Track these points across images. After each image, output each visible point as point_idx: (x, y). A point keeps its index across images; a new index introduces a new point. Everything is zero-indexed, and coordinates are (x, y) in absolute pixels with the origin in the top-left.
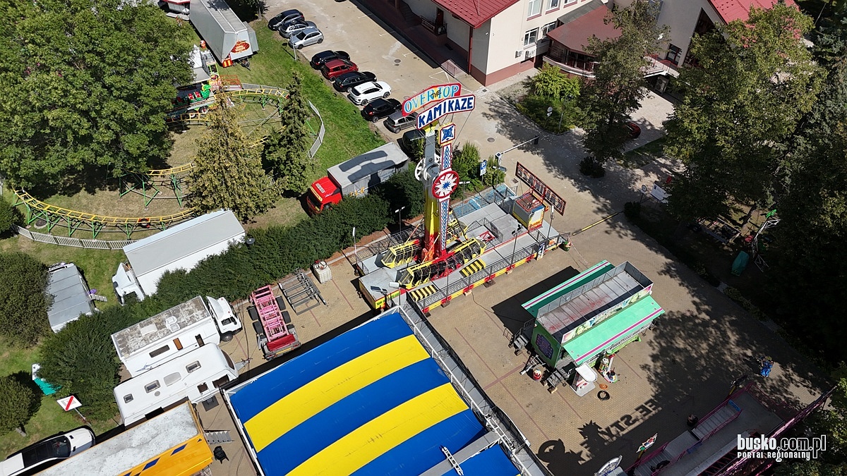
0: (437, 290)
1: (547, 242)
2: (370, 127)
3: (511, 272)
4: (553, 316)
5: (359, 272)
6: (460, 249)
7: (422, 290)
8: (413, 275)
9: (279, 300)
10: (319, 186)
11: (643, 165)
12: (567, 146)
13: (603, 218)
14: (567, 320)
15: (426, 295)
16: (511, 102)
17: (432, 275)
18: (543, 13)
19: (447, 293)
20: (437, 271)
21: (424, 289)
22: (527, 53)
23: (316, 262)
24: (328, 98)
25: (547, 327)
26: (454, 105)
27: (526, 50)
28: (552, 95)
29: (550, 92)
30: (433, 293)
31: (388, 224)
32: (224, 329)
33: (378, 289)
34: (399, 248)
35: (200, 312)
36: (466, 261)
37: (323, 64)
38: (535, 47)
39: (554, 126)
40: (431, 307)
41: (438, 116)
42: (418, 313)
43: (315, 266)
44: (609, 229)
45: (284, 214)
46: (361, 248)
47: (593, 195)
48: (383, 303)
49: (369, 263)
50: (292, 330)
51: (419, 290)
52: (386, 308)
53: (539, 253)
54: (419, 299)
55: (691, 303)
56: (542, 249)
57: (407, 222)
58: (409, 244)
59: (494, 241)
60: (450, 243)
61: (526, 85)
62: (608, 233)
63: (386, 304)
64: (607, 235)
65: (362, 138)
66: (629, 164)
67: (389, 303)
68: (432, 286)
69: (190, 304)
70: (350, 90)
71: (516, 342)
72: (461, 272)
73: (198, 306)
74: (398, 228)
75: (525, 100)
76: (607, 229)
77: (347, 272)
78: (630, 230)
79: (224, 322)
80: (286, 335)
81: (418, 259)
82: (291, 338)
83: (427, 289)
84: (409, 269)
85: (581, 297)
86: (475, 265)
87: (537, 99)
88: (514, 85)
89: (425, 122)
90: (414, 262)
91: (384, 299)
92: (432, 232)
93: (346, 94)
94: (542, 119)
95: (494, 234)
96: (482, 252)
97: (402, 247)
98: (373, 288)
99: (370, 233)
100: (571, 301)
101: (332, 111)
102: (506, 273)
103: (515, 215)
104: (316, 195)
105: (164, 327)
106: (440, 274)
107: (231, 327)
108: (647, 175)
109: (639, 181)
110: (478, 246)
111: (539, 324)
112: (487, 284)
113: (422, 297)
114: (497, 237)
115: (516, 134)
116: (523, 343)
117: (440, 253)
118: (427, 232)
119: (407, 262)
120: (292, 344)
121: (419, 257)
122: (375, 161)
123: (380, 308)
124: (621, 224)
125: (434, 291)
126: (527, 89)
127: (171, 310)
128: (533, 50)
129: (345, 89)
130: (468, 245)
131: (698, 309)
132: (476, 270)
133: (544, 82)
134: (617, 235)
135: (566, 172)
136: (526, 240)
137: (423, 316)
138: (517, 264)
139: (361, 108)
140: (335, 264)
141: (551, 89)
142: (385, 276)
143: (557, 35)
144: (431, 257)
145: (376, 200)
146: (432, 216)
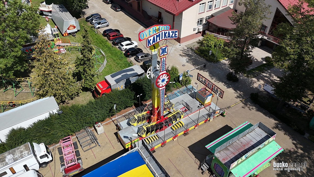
0: (159, 138)
1: (214, 112)
2: (128, 60)
3: (197, 128)
4: (223, 153)
5: (119, 128)
6: (171, 116)
7: (151, 138)
8: (146, 130)
9: (75, 144)
10: (100, 85)
11: (256, 76)
12: (219, 68)
13: (241, 101)
14: (231, 155)
15: (153, 140)
16: (192, 49)
17: (156, 130)
18: (206, 11)
19: (164, 139)
20: (159, 127)
21: (152, 137)
22: (198, 29)
23: (96, 123)
24: (109, 48)
25: (221, 159)
26: (167, 35)
27: (198, 28)
28: (210, 47)
29: (210, 45)
30: (156, 139)
31: (134, 103)
32: (42, 161)
33: (127, 137)
34: (139, 115)
35: (27, 152)
36: (174, 122)
37: (107, 34)
38: (202, 27)
39: (212, 59)
40: (156, 147)
41: (158, 41)
42: (148, 151)
43: (95, 126)
44: (244, 106)
45: (84, 99)
46: (120, 116)
47: (234, 90)
48: (130, 145)
49: (123, 124)
50: (80, 161)
51: (149, 138)
52: (132, 148)
53: (211, 118)
54: (149, 143)
55: (292, 144)
56: (212, 116)
57: (144, 103)
58: (144, 113)
59: (188, 112)
60: (165, 113)
61: (198, 43)
62: (244, 108)
63: (131, 146)
64: (243, 109)
65: (124, 65)
66: (249, 76)
67: (133, 145)
68: (156, 135)
69: (22, 147)
70: (119, 45)
71: (202, 167)
72: (171, 128)
73: (27, 148)
74: (139, 105)
75: (198, 49)
76: (243, 106)
77: (113, 128)
78: (254, 106)
79: (42, 157)
80: (76, 164)
81: (149, 121)
82: (78, 166)
83: (153, 137)
84: (144, 127)
85: (237, 141)
86: (178, 124)
87: (204, 48)
88: (194, 43)
89: (151, 44)
90: (147, 123)
91: (130, 143)
92: (156, 107)
93: (117, 47)
94: (207, 56)
95: (187, 108)
96: (182, 118)
97: (140, 115)
98: (125, 137)
99: (125, 108)
100: (232, 144)
101: (111, 54)
102: (195, 128)
103: (198, 99)
104: (98, 89)
105: (5, 161)
106: (160, 129)
107: (46, 160)
108: (258, 81)
109: (255, 83)
110: (180, 114)
111: (216, 157)
112: (185, 134)
113: (151, 141)
114: (189, 110)
115: (195, 63)
116: (206, 167)
117: (160, 118)
118: (153, 107)
119: (143, 123)
120: (79, 169)
121: (149, 120)
122: (128, 73)
123: (128, 148)
124: (250, 104)
125: (157, 138)
126: (199, 45)
127: (11, 151)
128: (201, 28)
129: (117, 44)
130: (175, 113)
131: (296, 147)
132: (179, 127)
133: (207, 41)
134: (248, 109)
135: (220, 80)
136: (204, 111)
137: (151, 152)
138: (200, 124)
139: (124, 52)
140: (107, 124)
141: (210, 44)
142: (131, 130)
143: (212, 21)
144: (156, 120)
145: (128, 91)
146: (156, 98)
